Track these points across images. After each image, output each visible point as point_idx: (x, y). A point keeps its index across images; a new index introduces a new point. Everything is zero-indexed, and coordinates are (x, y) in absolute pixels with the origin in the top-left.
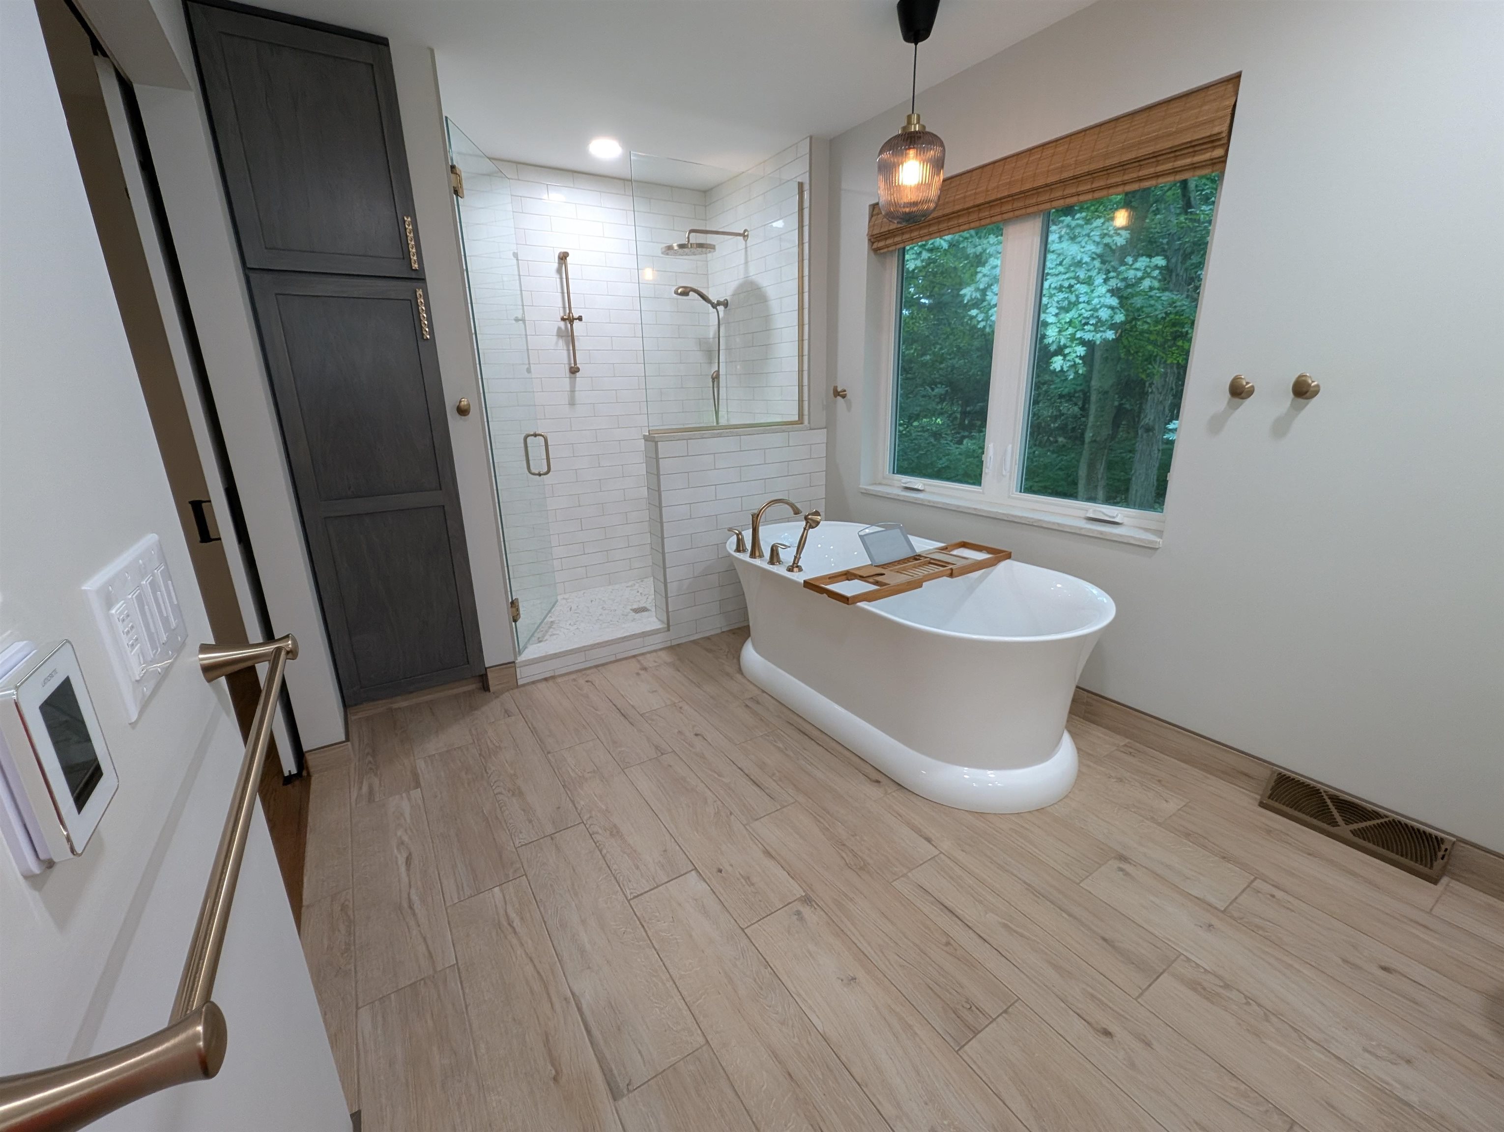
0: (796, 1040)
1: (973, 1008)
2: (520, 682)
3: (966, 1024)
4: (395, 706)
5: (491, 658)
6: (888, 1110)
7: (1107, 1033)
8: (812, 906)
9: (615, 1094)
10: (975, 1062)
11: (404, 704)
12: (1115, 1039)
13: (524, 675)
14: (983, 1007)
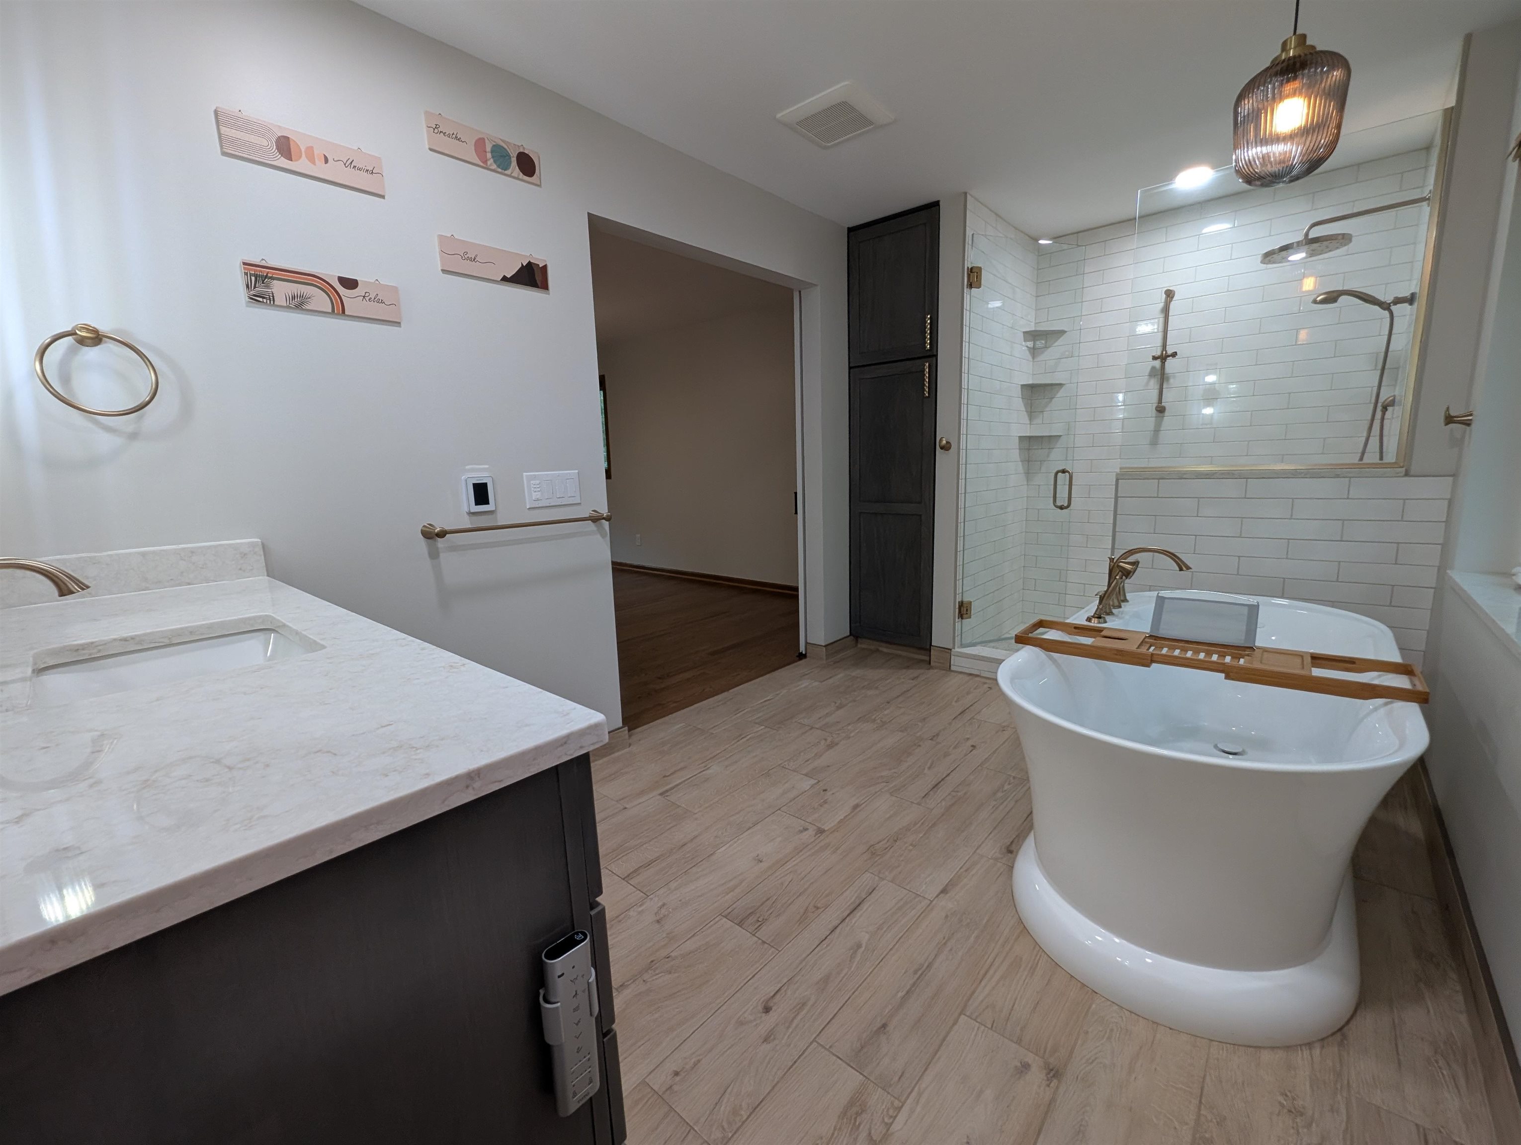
0: (707, 843)
1: (760, 923)
2: (953, 668)
3: (745, 918)
4: (881, 649)
5: (937, 640)
6: (673, 885)
7: (767, 1010)
8: (816, 834)
9: (661, 794)
10: (715, 923)
11: (885, 650)
12: (764, 1014)
13: (957, 663)
14: (762, 929)
